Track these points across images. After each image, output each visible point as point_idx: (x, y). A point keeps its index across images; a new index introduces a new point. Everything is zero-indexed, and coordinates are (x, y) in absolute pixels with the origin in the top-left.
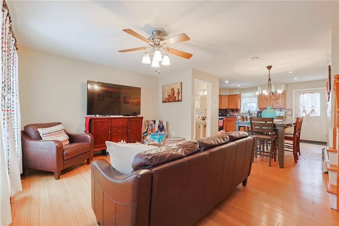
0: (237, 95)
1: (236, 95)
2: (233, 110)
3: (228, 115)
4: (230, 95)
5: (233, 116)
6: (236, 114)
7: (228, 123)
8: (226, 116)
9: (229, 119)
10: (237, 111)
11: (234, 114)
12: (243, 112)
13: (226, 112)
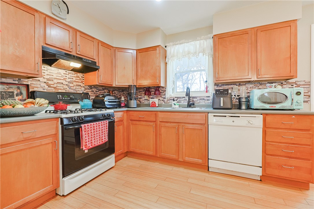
0: (158, 49)
1: (154, 48)
2: (147, 91)
3: (133, 103)
4: (138, 50)
5: (148, 105)
6: (156, 100)
7: (131, 126)
8: (127, 106)
9: (135, 115)
10: (157, 92)
11: (151, 101)
12: (173, 95)
13: (130, 94)
